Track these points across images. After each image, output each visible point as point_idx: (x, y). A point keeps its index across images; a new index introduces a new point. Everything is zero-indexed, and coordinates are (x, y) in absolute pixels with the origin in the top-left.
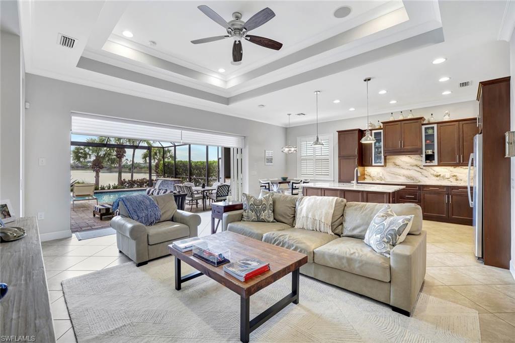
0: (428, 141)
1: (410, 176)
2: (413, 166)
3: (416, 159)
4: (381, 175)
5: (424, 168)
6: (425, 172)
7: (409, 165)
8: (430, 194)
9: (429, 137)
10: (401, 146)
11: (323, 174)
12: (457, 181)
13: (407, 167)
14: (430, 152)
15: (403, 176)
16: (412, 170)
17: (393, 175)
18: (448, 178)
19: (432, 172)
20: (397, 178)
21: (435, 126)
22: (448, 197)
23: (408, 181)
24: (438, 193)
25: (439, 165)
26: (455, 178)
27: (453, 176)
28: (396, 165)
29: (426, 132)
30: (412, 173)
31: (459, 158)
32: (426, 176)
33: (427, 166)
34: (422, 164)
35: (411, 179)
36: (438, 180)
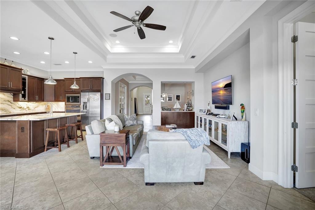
1: (3, 109)
2: (6, 101)
3: (8, 96)
6: (13, 106)
7: (3, 100)
13: (2, 102)
16: (5, 105)
18: (25, 109)
21: (27, 77)
23: (3, 113)
30: (5, 106)
31: (37, 97)
32: (14, 109)
33: (14, 101)
34: (11, 99)
35: (5, 111)
36: (20, 110)
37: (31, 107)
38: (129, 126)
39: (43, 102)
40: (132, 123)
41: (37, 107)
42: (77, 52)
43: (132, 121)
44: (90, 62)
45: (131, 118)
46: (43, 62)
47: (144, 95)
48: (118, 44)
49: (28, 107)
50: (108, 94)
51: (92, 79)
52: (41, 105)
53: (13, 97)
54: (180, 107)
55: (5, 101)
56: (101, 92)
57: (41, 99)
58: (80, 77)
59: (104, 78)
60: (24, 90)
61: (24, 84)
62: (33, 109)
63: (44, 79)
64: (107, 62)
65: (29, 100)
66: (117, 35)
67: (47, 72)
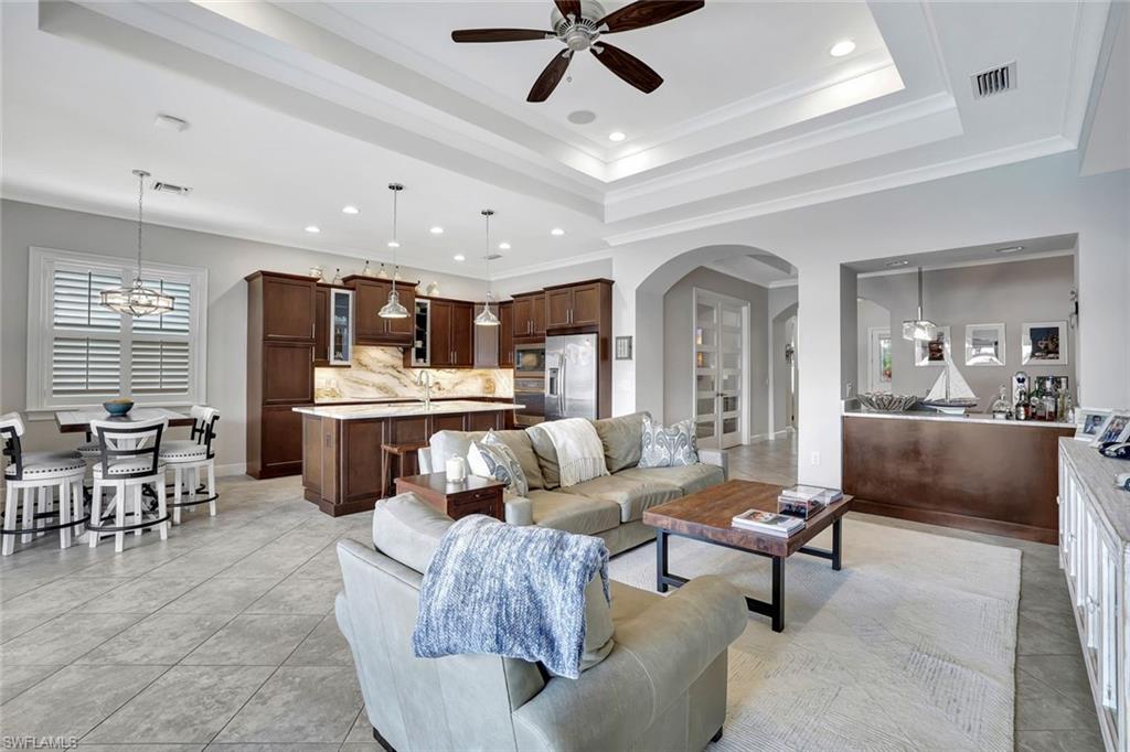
1: (382, 385)
2: (388, 367)
3: (392, 356)
5: (403, 370)
7: (381, 365)
13: (379, 370)
14: (419, 344)
15: (374, 385)
16: (386, 376)
17: (355, 385)
18: (431, 387)
21: (428, 302)
26: (438, 386)
28: (361, 364)
30: (386, 379)
31: (453, 357)
32: (405, 385)
33: (405, 367)
34: (400, 363)
35: (385, 391)
36: (419, 391)
37: (444, 384)
38: (653, 467)
39: (472, 368)
40: (663, 456)
41: (462, 381)
42: (492, 209)
43: (669, 448)
44: (557, 232)
45: (664, 433)
46: (459, 258)
47: (876, 338)
48: (623, 144)
49: (437, 383)
50: (624, 338)
51: (574, 288)
52: (474, 376)
53: (402, 356)
54: (972, 396)
55: (386, 367)
56: (597, 333)
57: (466, 362)
58: (546, 286)
59: (613, 282)
60: (421, 336)
61: (421, 320)
62: (449, 387)
63: (473, 303)
64: (606, 222)
65: (435, 365)
66: (592, 110)
67: (489, 282)
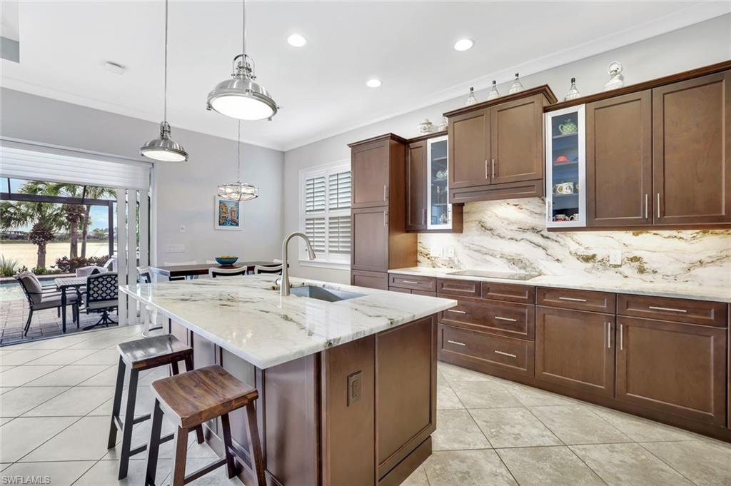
0: (562, 159)
2: (525, 230)
3: (532, 212)
4: (452, 255)
5: (552, 235)
6: (554, 248)
7: (515, 227)
8: (560, 313)
9: (565, 145)
10: (490, 175)
11: (341, 249)
12: (644, 276)
13: (510, 234)
14: (566, 189)
16: (522, 243)
18: (616, 266)
19: (574, 247)
20: (487, 262)
21: (581, 110)
22: (615, 330)
24: (585, 314)
25: (590, 227)
26: (637, 264)
27: (631, 260)
28: (484, 227)
29: (556, 130)
30: (522, 249)
32: (556, 263)
35: (521, 265)
